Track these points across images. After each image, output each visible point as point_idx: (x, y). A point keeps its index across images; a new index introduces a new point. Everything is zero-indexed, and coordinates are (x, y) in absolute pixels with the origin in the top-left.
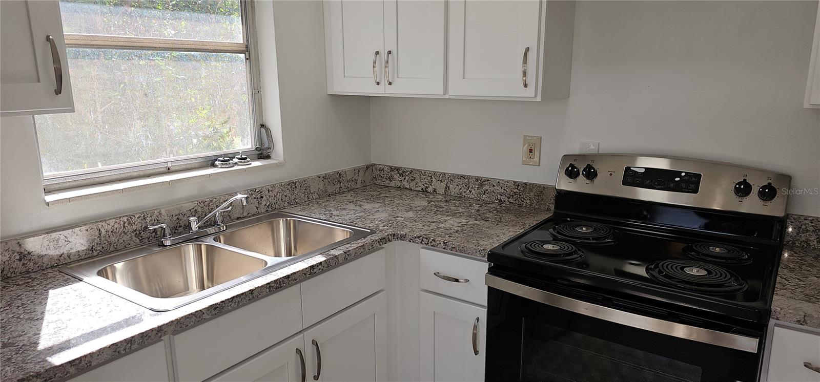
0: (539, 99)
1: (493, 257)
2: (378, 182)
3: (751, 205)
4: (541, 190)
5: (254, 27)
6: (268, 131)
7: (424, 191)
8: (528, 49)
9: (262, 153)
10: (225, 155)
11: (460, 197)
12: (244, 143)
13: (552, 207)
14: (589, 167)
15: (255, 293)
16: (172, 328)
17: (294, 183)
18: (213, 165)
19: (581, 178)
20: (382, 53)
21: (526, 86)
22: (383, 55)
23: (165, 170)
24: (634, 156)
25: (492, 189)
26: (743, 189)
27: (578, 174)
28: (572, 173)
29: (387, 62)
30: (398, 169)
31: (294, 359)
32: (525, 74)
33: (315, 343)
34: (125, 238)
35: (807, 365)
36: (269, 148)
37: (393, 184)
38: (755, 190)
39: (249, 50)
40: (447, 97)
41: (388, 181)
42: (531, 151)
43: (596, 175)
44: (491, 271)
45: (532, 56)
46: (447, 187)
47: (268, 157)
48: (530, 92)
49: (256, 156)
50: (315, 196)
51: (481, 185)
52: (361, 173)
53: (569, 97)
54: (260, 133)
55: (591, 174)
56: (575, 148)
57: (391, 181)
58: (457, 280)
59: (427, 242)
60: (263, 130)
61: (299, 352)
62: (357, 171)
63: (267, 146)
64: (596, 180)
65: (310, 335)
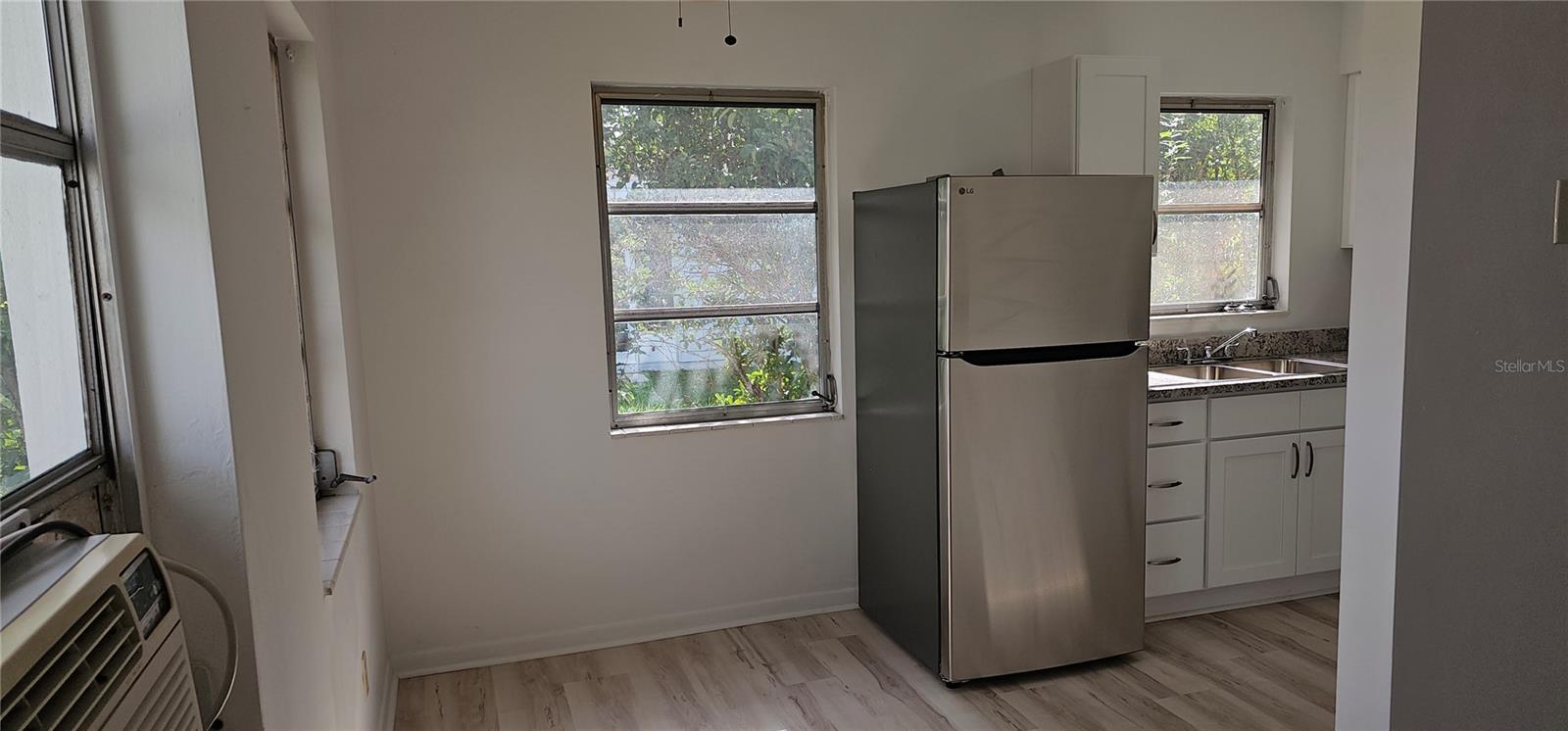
5: (1272, 192)
6: (1274, 282)
9: (1267, 302)
10: (1233, 303)
12: (1253, 294)
15: (1266, 385)
16: (1213, 390)
17: (1297, 333)
18: (1222, 310)
23: (1184, 311)
31: (1290, 452)
33: (1308, 444)
34: (1158, 356)
36: (1274, 298)
39: (1266, 210)
47: (1272, 308)
49: (1260, 307)
50: (1318, 349)
54: (1266, 285)
60: (1270, 282)
61: (1295, 446)
63: (1272, 296)
65: (1306, 437)
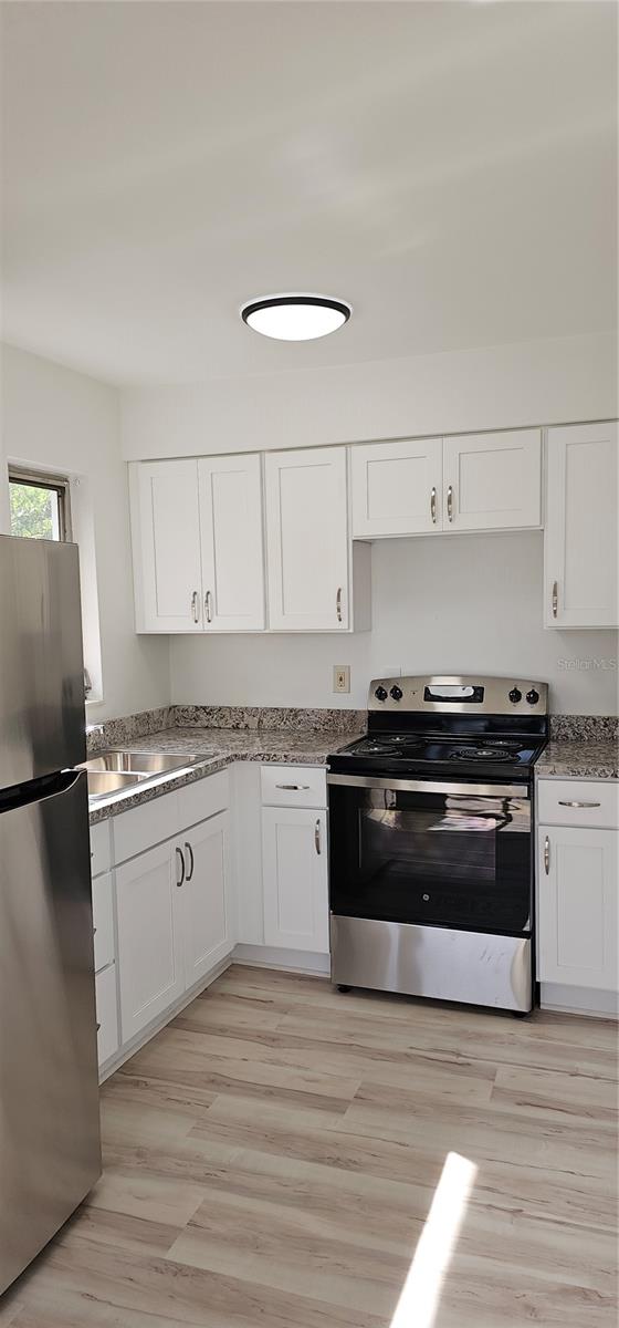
0: (351, 631)
1: (330, 760)
2: (182, 724)
3: (524, 709)
4: (353, 715)
7: (236, 728)
8: (340, 590)
11: (275, 729)
13: (365, 730)
14: (395, 688)
16: (116, 807)
19: (390, 697)
20: (199, 592)
21: (340, 620)
22: (202, 597)
24: (429, 677)
25: (307, 718)
26: (515, 696)
27: (386, 696)
28: (381, 695)
29: (207, 601)
30: (204, 708)
31: (175, 857)
32: (339, 610)
33: (188, 845)
35: (561, 803)
37: (198, 724)
38: (524, 696)
40: (267, 631)
41: (193, 722)
42: (341, 679)
43: (402, 695)
44: (329, 772)
45: (344, 595)
46: (260, 721)
48: (344, 625)
51: (296, 715)
52: (165, 714)
53: (370, 630)
55: (397, 694)
56: (381, 673)
57: (196, 721)
58: (296, 788)
59: (269, 758)
61: (178, 850)
62: (162, 712)
64: (401, 699)
65: (185, 838)
